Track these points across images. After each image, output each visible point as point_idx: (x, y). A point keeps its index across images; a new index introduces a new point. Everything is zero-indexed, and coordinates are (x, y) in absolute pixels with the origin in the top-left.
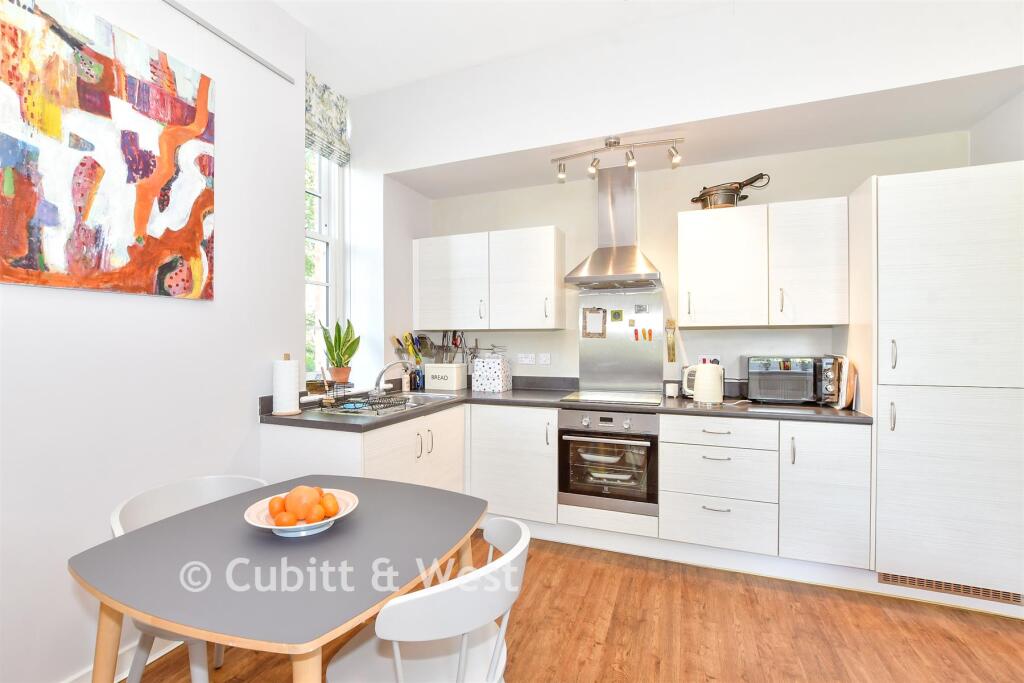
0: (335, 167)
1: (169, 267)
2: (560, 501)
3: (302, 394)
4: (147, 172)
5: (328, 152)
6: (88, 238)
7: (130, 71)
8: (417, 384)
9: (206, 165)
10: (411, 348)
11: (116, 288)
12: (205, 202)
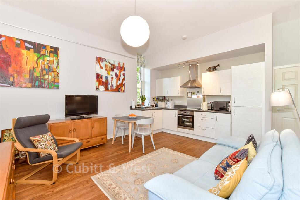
0: (143, 68)
1: (120, 88)
2: (178, 127)
3: (136, 106)
4: (117, 77)
5: (141, 66)
6: (112, 86)
7: (116, 65)
8: (157, 106)
9: (124, 74)
10: (156, 100)
11: (115, 91)
12: (124, 79)
